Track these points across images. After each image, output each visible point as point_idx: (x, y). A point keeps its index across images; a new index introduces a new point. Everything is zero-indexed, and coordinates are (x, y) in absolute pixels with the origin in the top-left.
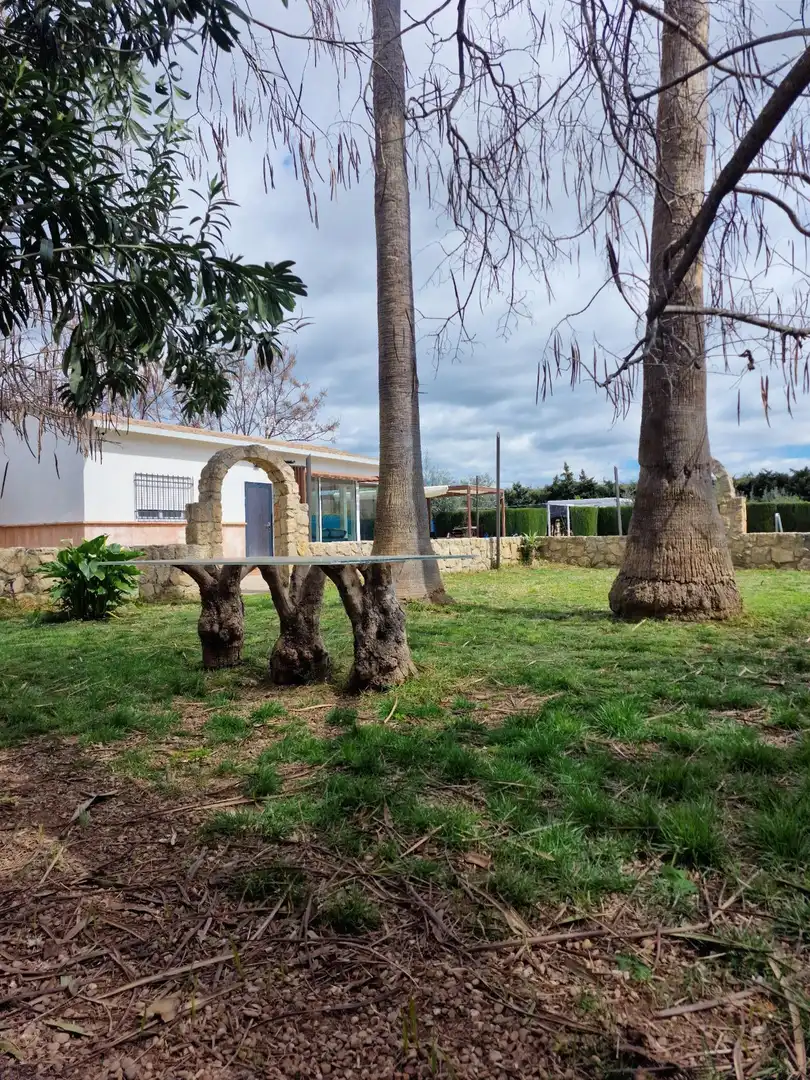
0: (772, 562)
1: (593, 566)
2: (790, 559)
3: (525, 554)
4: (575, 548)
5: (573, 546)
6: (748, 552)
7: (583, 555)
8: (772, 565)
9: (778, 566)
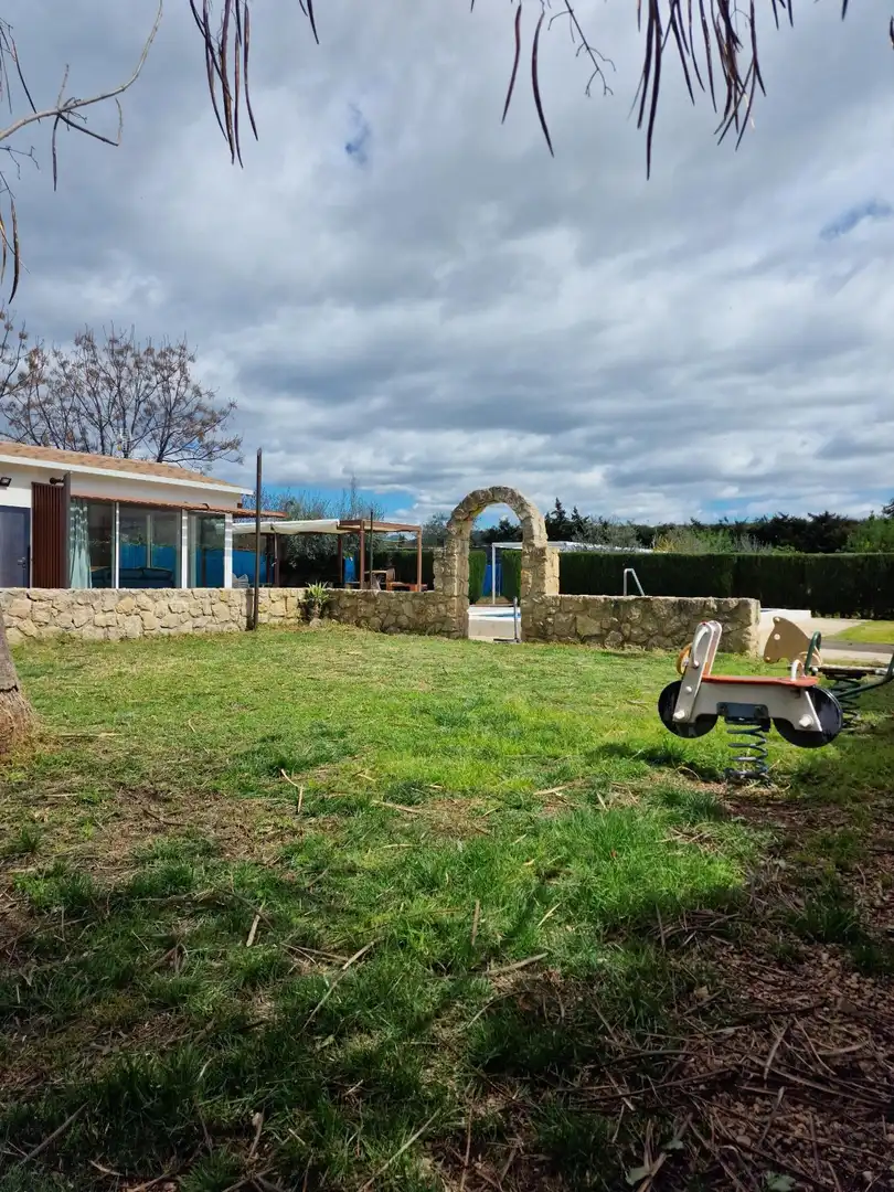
0: (577, 634)
1: (384, 629)
2: (596, 632)
3: (306, 611)
4: (366, 606)
5: (363, 603)
6: (550, 620)
7: (374, 615)
8: (576, 639)
9: (584, 640)
